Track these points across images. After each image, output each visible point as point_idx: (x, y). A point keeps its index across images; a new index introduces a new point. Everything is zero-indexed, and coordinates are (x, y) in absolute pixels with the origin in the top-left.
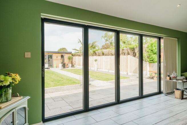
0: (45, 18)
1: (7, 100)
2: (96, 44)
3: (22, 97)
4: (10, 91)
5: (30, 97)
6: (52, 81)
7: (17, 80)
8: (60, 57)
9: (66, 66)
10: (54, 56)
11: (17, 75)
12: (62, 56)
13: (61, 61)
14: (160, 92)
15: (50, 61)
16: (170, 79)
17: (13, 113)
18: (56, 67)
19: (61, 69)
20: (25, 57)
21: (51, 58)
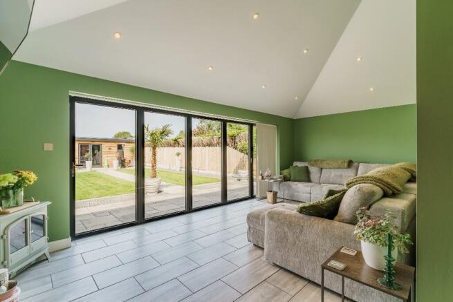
0: (75, 97)
1: (17, 205)
2: (168, 129)
3: (39, 202)
4: (22, 193)
5: (50, 203)
6: (97, 189)
7: (32, 180)
8: (115, 149)
9: (126, 164)
10: (104, 147)
11: (32, 173)
12: (120, 147)
13: (118, 155)
14: (252, 196)
15: (97, 156)
16: (263, 178)
17: (26, 220)
18: (108, 166)
19: (118, 170)
20: (45, 149)
21: (99, 150)
